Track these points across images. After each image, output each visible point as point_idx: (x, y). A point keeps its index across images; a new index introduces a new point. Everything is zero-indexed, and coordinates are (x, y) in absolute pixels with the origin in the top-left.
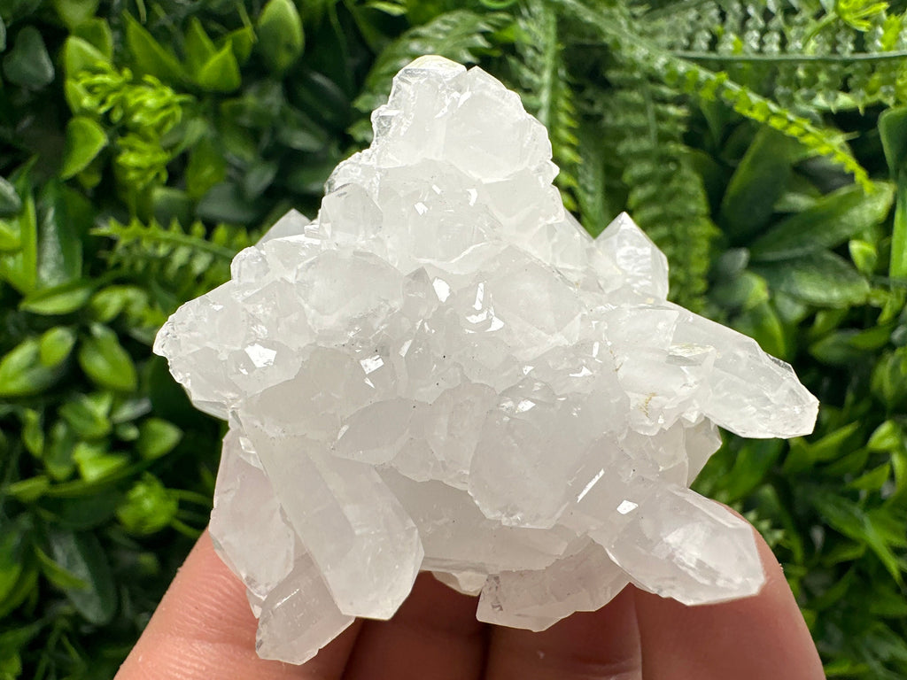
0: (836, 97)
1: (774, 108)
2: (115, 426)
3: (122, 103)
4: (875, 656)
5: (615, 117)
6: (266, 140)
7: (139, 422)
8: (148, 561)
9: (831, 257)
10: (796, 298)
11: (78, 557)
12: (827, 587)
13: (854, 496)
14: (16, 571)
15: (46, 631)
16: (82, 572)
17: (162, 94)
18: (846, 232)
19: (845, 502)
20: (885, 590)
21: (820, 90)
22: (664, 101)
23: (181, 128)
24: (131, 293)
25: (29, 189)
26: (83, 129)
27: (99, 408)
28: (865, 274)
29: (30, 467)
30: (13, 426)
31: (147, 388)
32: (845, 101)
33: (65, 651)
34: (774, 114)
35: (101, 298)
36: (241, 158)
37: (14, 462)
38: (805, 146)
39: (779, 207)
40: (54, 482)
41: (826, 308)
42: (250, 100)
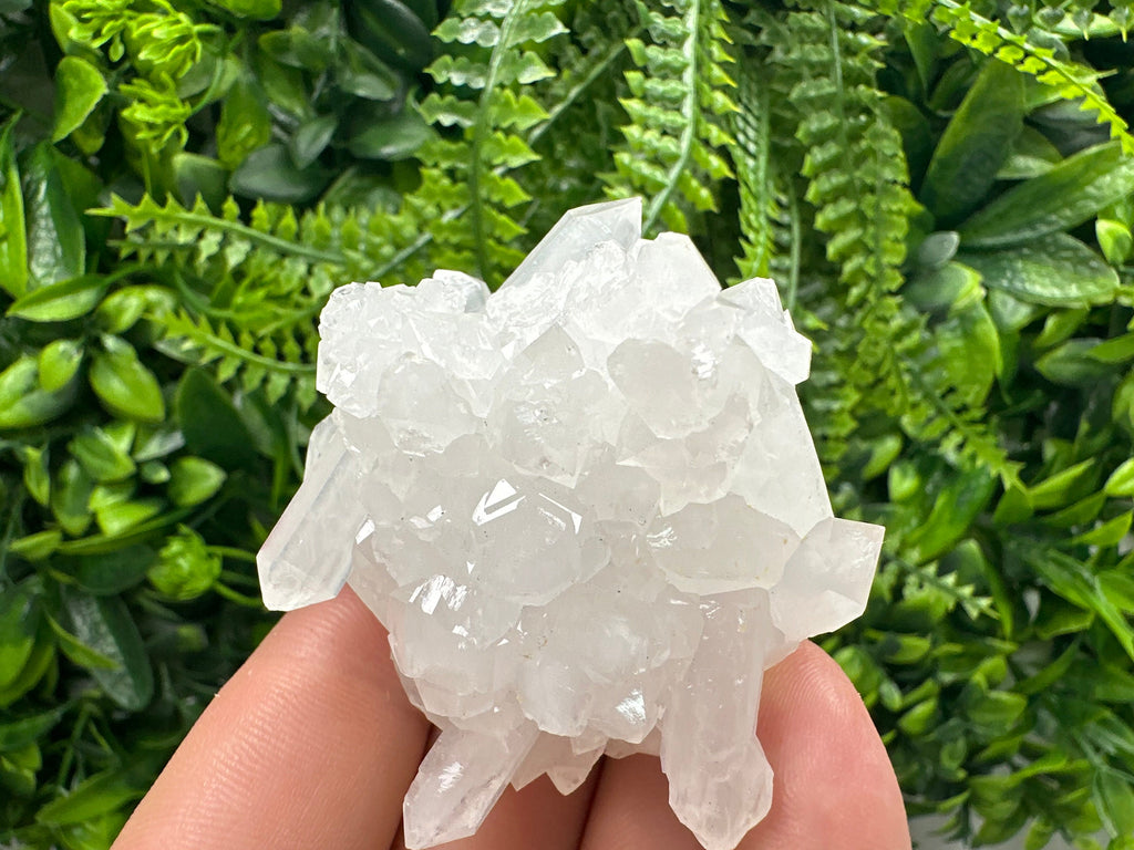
0: (1091, 20)
1: (1005, 34)
2: (139, 465)
3: (123, 34)
4: (1098, 749)
5: (788, 51)
6: (319, 84)
7: (169, 460)
8: (190, 633)
9: (1071, 241)
10: (1020, 298)
11: (104, 629)
12: (1041, 666)
13: (1082, 553)
14: (28, 644)
15: (71, 717)
16: (109, 646)
17: (178, 22)
18: (1094, 207)
19: (1069, 560)
20: (1115, 669)
21: (1067, 10)
22: (854, 27)
23: (207, 70)
24: (153, 294)
25: (12, 158)
26: (76, 73)
27: (118, 442)
28: (1114, 265)
29: (36, 518)
30: (11, 467)
31: (177, 418)
32: (1102, 24)
33: (95, 742)
34: (1006, 43)
35: (114, 301)
36: (289, 112)
37: (16, 512)
38: (1045, 87)
39: (1003, 175)
40: (67, 537)
41: (1059, 310)
42: (297, 31)
